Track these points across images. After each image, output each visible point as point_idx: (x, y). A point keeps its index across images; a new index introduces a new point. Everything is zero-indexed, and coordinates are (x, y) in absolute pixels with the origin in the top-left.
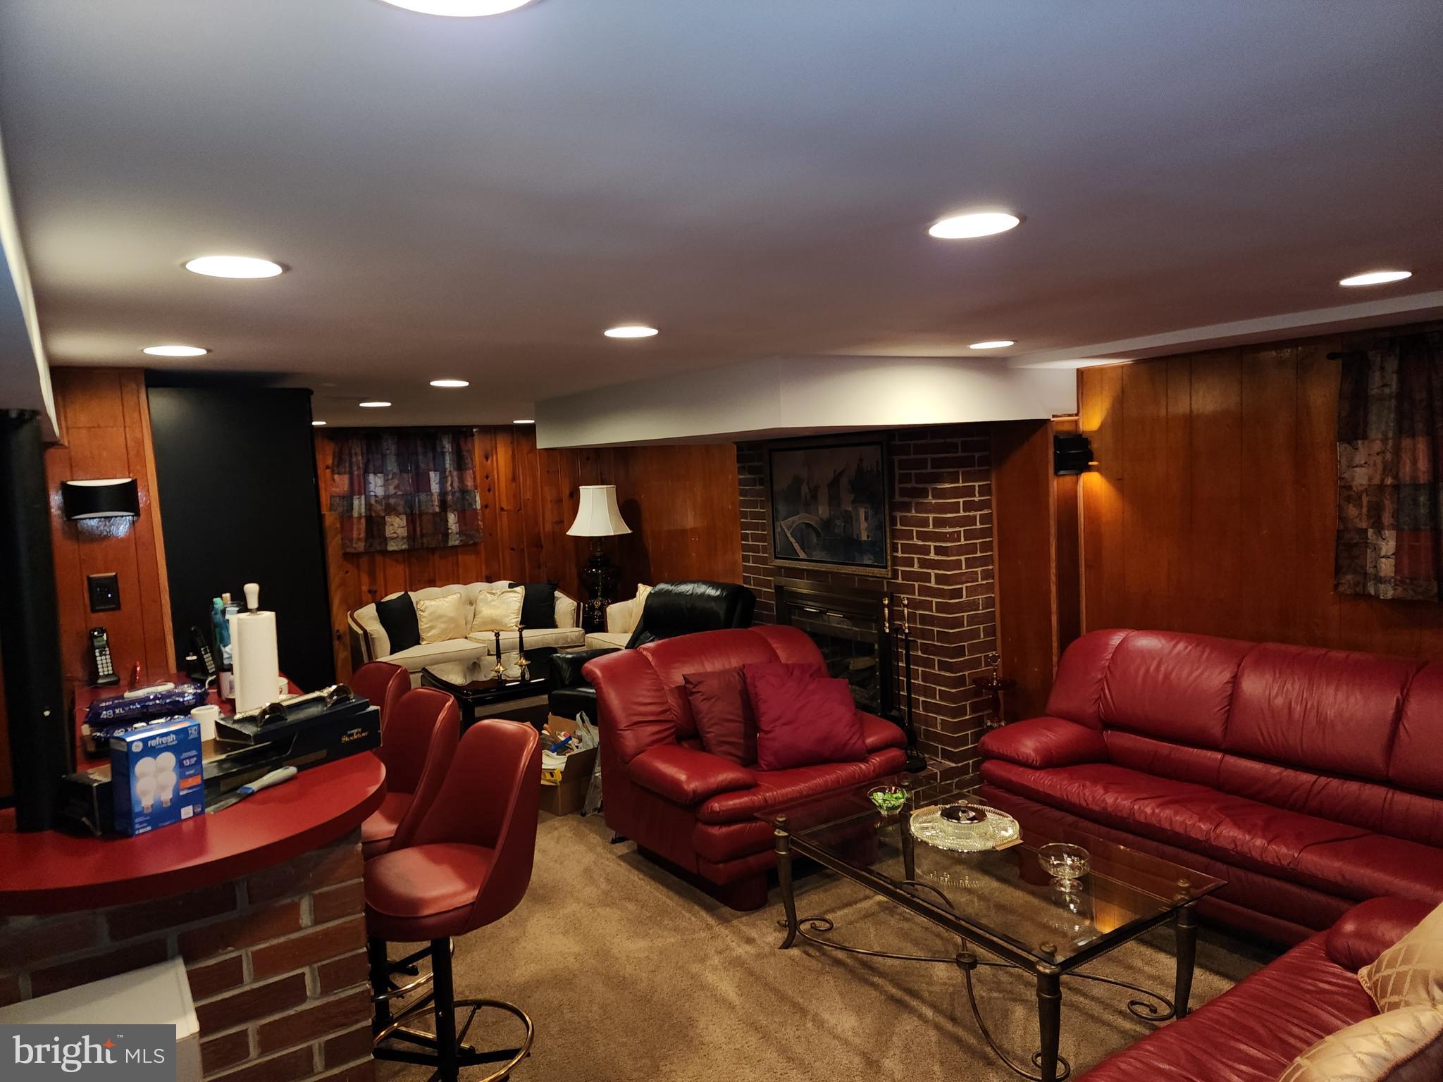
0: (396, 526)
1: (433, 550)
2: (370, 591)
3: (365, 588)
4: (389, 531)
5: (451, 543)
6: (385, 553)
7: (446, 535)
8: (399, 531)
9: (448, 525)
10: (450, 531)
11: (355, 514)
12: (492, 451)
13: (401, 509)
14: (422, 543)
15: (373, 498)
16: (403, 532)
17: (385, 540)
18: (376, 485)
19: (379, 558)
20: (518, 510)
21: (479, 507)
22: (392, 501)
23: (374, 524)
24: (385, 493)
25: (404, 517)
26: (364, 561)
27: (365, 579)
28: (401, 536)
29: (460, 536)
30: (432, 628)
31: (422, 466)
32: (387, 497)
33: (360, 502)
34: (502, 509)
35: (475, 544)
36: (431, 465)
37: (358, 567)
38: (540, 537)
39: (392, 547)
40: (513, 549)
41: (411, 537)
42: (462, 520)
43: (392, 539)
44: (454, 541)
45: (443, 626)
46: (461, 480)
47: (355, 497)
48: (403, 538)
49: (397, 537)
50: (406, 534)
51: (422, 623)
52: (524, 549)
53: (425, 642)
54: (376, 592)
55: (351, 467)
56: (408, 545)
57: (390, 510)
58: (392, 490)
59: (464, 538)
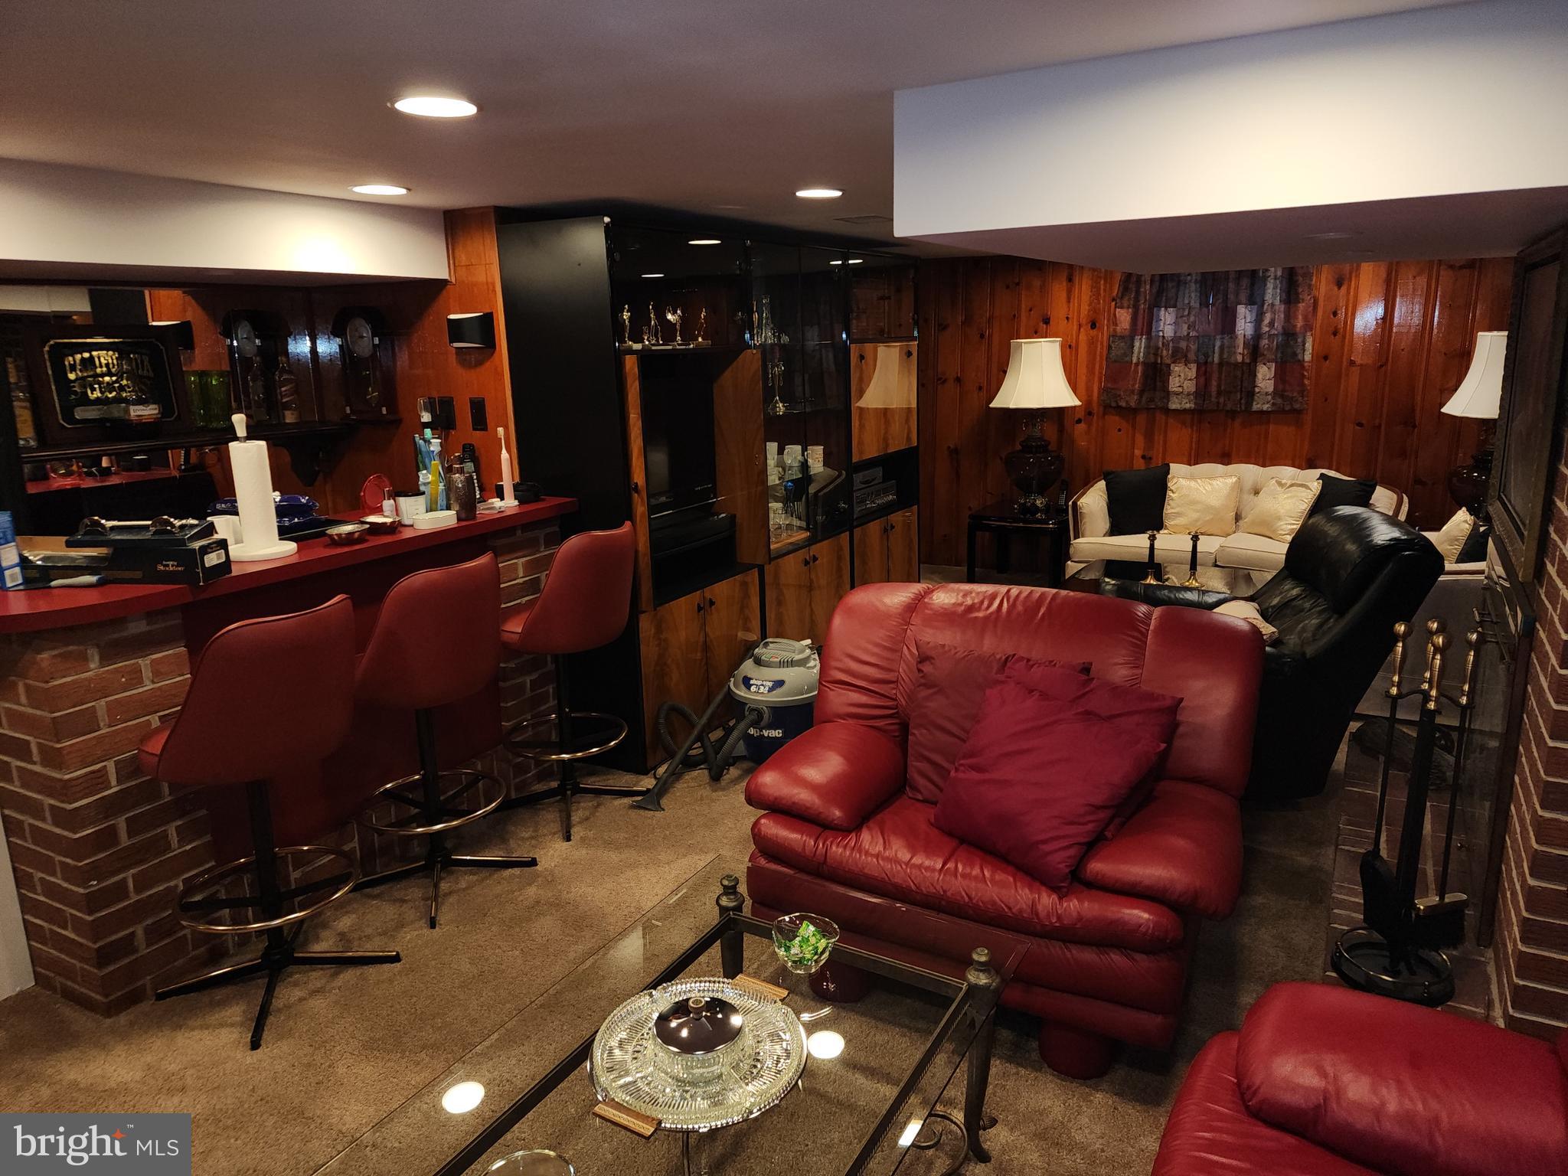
0: (1182, 379)
1: (1232, 414)
2: (1143, 457)
3: (1138, 453)
4: (1174, 384)
5: (1255, 407)
6: (1167, 411)
7: (1251, 395)
8: (1186, 384)
9: (1255, 382)
10: (1257, 390)
11: (1135, 360)
12: (1351, 274)
13: (1192, 356)
14: (1218, 403)
15: (1161, 339)
16: (1190, 386)
17: (1167, 394)
18: (1167, 323)
19: (1160, 417)
20: (1381, 366)
21: (1308, 357)
22: (1183, 344)
23: (1156, 373)
24: (1175, 333)
25: (1194, 367)
26: (1141, 419)
27: (1140, 440)
28: (1186, 390)
29: (1273, 398)
30: (1179, 514)
31: (1231, 297)
32: (1176, 339)
33: (1141, 344)
34: (1352, 363)
35: (1299, 412)
36: (1243, 297)
37: (1134, 427)
38: (1413, 410)
39: (1174, 405)
40: (1360, 425)
41: (1201, 393)
42: (1280, 377)
43: (1177, 394)
44: (1261, 405)
45: (1195, 515)
46: (1289, 317)
47: (1136, 337)
48: (1189, 394)
49: (1182, 392)
50: (1193, 389)
51: (1169, 507)
52: (1379, 427)
53: (1166, 531)
54: (1151, 458)
55: (1137, 300)
56: (1195, 404)
57: (1179, 356)
58: (1184, 330)
59: (1279, 401)
